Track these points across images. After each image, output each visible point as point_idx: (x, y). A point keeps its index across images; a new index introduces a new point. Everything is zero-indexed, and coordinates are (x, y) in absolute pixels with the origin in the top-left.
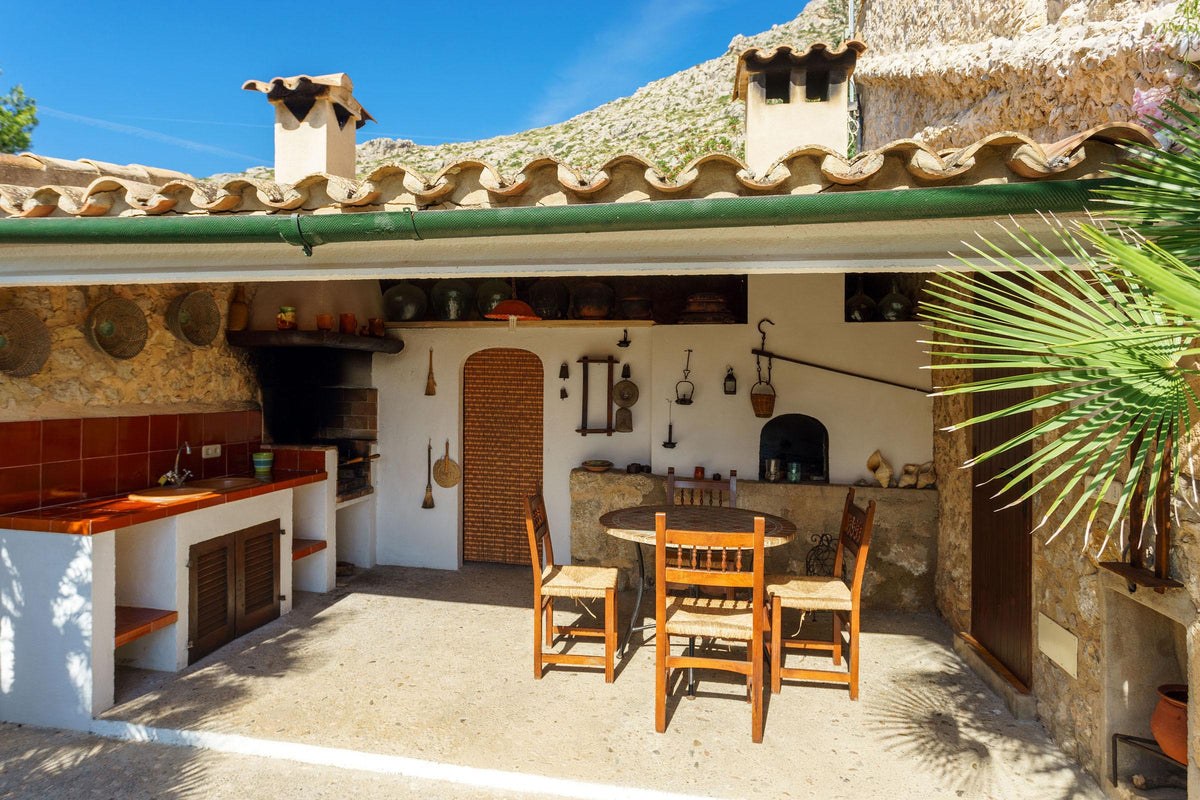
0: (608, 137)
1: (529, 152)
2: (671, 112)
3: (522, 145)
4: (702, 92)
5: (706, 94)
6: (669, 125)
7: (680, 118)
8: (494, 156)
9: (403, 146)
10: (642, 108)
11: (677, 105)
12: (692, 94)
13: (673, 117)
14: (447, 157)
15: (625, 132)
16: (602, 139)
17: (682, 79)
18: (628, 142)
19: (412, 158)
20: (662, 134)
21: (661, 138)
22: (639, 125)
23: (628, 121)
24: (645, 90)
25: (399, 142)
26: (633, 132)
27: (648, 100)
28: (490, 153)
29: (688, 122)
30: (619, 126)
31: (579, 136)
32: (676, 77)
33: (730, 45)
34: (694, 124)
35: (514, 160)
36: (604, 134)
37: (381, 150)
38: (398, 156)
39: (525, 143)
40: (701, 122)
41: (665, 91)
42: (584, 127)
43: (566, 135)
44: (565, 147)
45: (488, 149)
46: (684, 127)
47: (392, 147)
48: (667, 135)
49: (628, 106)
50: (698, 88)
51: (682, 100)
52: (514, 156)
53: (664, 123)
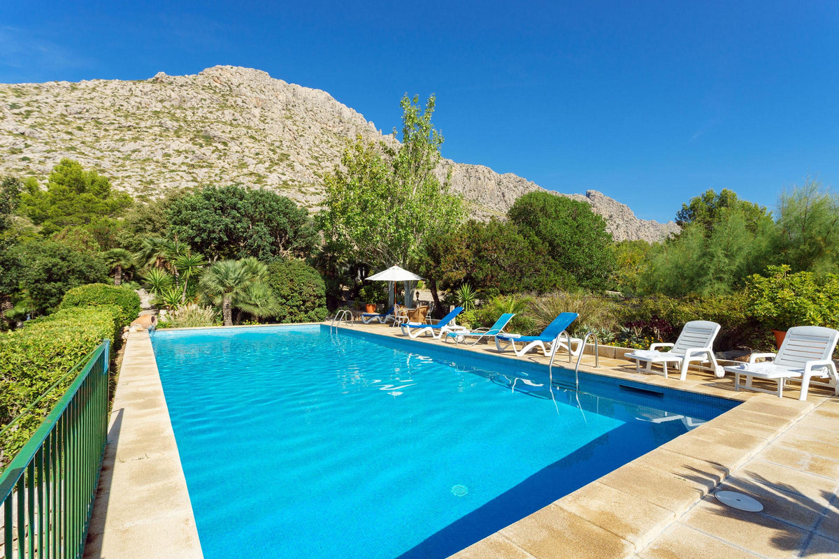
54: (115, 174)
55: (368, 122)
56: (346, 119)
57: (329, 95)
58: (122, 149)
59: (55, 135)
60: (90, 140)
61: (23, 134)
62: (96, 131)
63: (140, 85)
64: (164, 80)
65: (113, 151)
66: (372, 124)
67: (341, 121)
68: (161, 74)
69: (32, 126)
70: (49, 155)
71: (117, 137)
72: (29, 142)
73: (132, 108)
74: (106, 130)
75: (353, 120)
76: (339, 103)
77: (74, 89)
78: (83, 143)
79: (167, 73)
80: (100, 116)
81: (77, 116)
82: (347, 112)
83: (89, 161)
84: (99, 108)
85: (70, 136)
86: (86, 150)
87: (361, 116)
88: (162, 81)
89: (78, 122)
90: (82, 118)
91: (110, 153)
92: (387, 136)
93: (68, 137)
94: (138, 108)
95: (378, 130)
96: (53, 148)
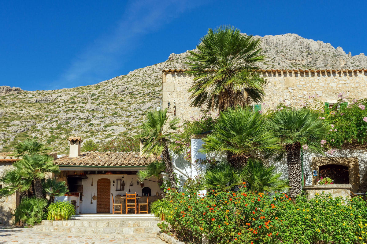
0: (116, 93)
1: (79, 97)
2: (144, 84)
3: (76, 93)
4: (157, 76)
5: (159, 77)
6: (143, 89)
7: (148, 87)
8: (62, 98)
9: (16, 90)
10: (131, 81)
11: (147, 81)
12: (153, 77)
13: (145, 86)
14: (39, 97)
15: (124, 91)
16: (113, 94)
17: (149, 70)
18: (125, 96)
19: (20, 96)
20: (140, 93)
21: (140, 95)
22: (130, 89)
23: (125, 86)
24: (133, 73)
25: (14, 88)
26: (127, 91)
27: (134, 78)
28: (60, 96)
29: (151, 89)
30: (121, 88)
31: (103, 92)
32: (146, 68)
33: (170, 57)
34: (154, 90)
35: (72, 101)
36: (114, 91)
37: (4, 91)
38: (13, 95)
39: (77, 93)
40: (157, 89)
41: (141, 74)
42: (105, 87)
43: (97, 91)
44: (96, 96)
45: (59, 94)
46: (149, 91)
47: (10, 90)
48: (142, 94)
49: (125, 79)
50: (156, 74)
51: (149, 79)
52: (72, 98)
53: (141, 89)
54: (135, 126)
55: (336, 48)
56: (314, 52)
57: (297, 35)
58: (143, 108)
59: (108, 107)
60: (125, 106)
61: (93, 110)
62: (130, 100)
63: (158, 65)
64: (174, 58)
65: (137, 111)
66: (340, 49)
67: (309, 54)
68: (172, 55)
69: (98, 104)
70: (102, 120)
71: (140, 101)
72: (95, 114)
73: (153, 80)
74: (135, 98)
75: (321, 51)
76: (307, 39)
77: (123, 78)
78: (122, 109)
79: (176, 53)
80: (134, 90)
81: (122, 93)
82: (314, 45)
83: (123, 119)
84: (134, 86)
85: (116, 106)
86: (122, 113)
87: (329, 45)
88: (173, 59)
89: (123, 96)
90: (124, 94)
91: (135, 112)
92: (357, 56)
93: (114, 107)
94: (156, 80)
95: (347, 53)
96: (106, 115)
